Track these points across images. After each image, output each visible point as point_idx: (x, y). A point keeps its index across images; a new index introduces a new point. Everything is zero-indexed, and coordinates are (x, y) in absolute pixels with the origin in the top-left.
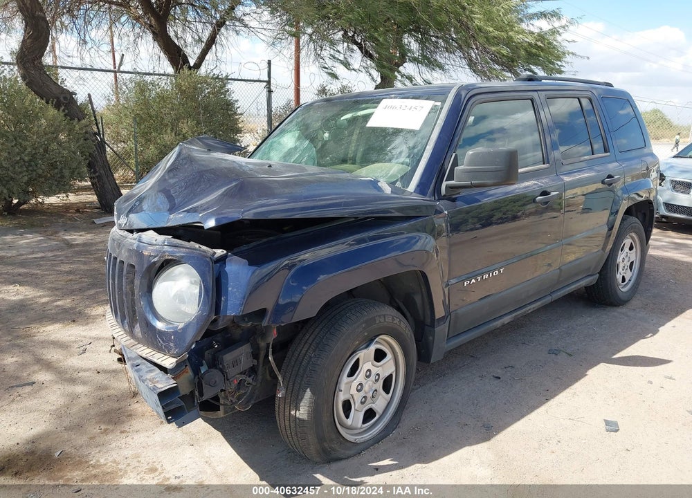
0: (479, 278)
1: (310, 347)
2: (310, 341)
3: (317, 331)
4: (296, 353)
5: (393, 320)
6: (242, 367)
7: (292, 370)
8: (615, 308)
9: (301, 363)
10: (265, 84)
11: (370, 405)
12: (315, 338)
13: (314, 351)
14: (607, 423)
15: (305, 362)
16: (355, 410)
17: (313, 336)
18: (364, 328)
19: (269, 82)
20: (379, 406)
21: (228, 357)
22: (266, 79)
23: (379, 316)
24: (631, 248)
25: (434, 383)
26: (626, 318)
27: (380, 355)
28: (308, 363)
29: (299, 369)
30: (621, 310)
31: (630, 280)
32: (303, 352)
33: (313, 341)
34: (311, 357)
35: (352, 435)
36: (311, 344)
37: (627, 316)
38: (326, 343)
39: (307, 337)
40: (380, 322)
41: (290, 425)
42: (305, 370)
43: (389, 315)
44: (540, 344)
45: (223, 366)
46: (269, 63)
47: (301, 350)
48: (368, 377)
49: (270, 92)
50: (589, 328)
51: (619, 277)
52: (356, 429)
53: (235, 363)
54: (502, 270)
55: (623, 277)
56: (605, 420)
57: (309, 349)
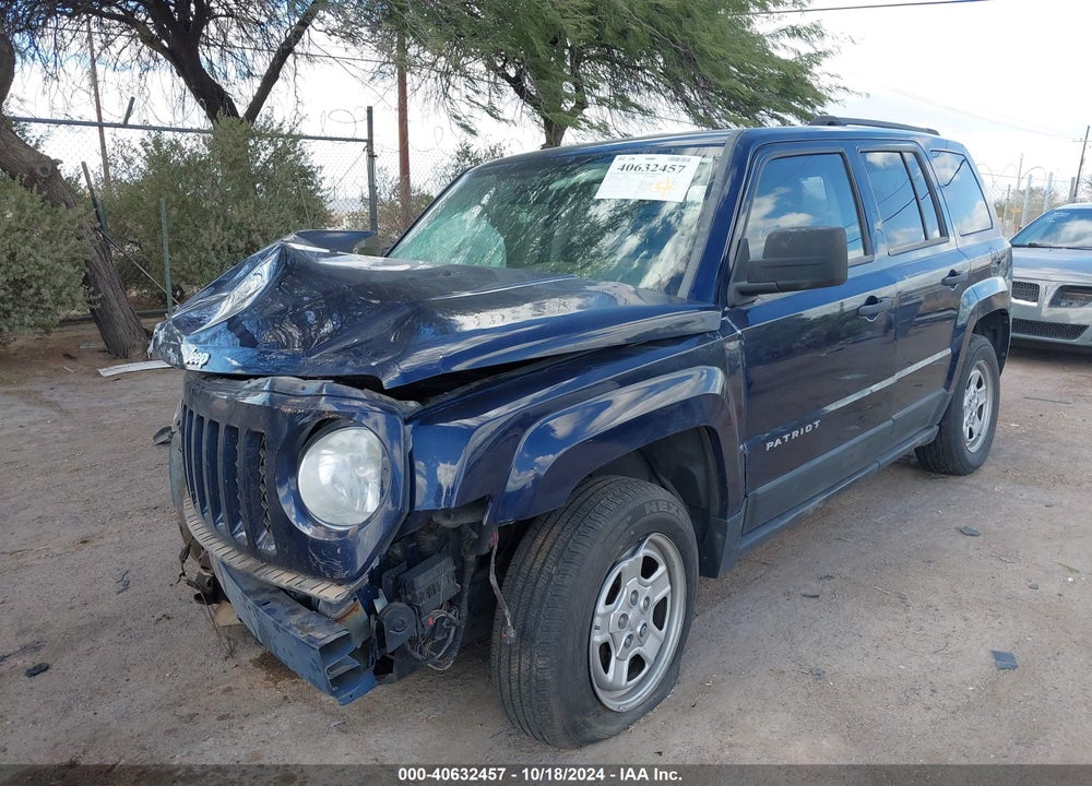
0: (786, 437)
1: (547, 557)
2: (546, 547)
3: (556, 530)
4: (525, 570)
5: (669, 508)
6: (442, 597)
7: (520, 598)
8: (961, 479)
9: (535, 586)
10: (365, 144)
11: (636, 649)
12: (554, 544)
13: (556, 564)
14: (997, 655)
15: (541, 584)
16: (617, 658)
17: (550, 540)
18: (630, 523)
19: (370, 142)
20: (648, 650)
21: (422, 581)
22: (366, 137)
23: (650, 502)
24: (979, 385)
25: (717, 609)
26: (981, 493)
27: (649, 567)
28: (548, 584)
29: (533, 594)
30: (969, 480)
31: (979, 435)
32: (537, 565)
33: (551, 547)
34: (551, 576)
35: (613, 699)
36: (548, 553)
37: (984, 490)
38: (573, 550)
39: (539, 541)
40: (652, 512)
41: (519, 688)
42: (543, 597)
43: (662, 501)
44: (864, 540)
45: (414, 596)
46: (370, 110)
47: (533, 564)
48: (634, 602)
49: (372, 156)
50: (932, 511)
51: (966, 429)
52: (618, 689)
53: (432, 590)
54: (817, 423)
55: (970, 429)
56: (993, 652)
57: (545, 560)
